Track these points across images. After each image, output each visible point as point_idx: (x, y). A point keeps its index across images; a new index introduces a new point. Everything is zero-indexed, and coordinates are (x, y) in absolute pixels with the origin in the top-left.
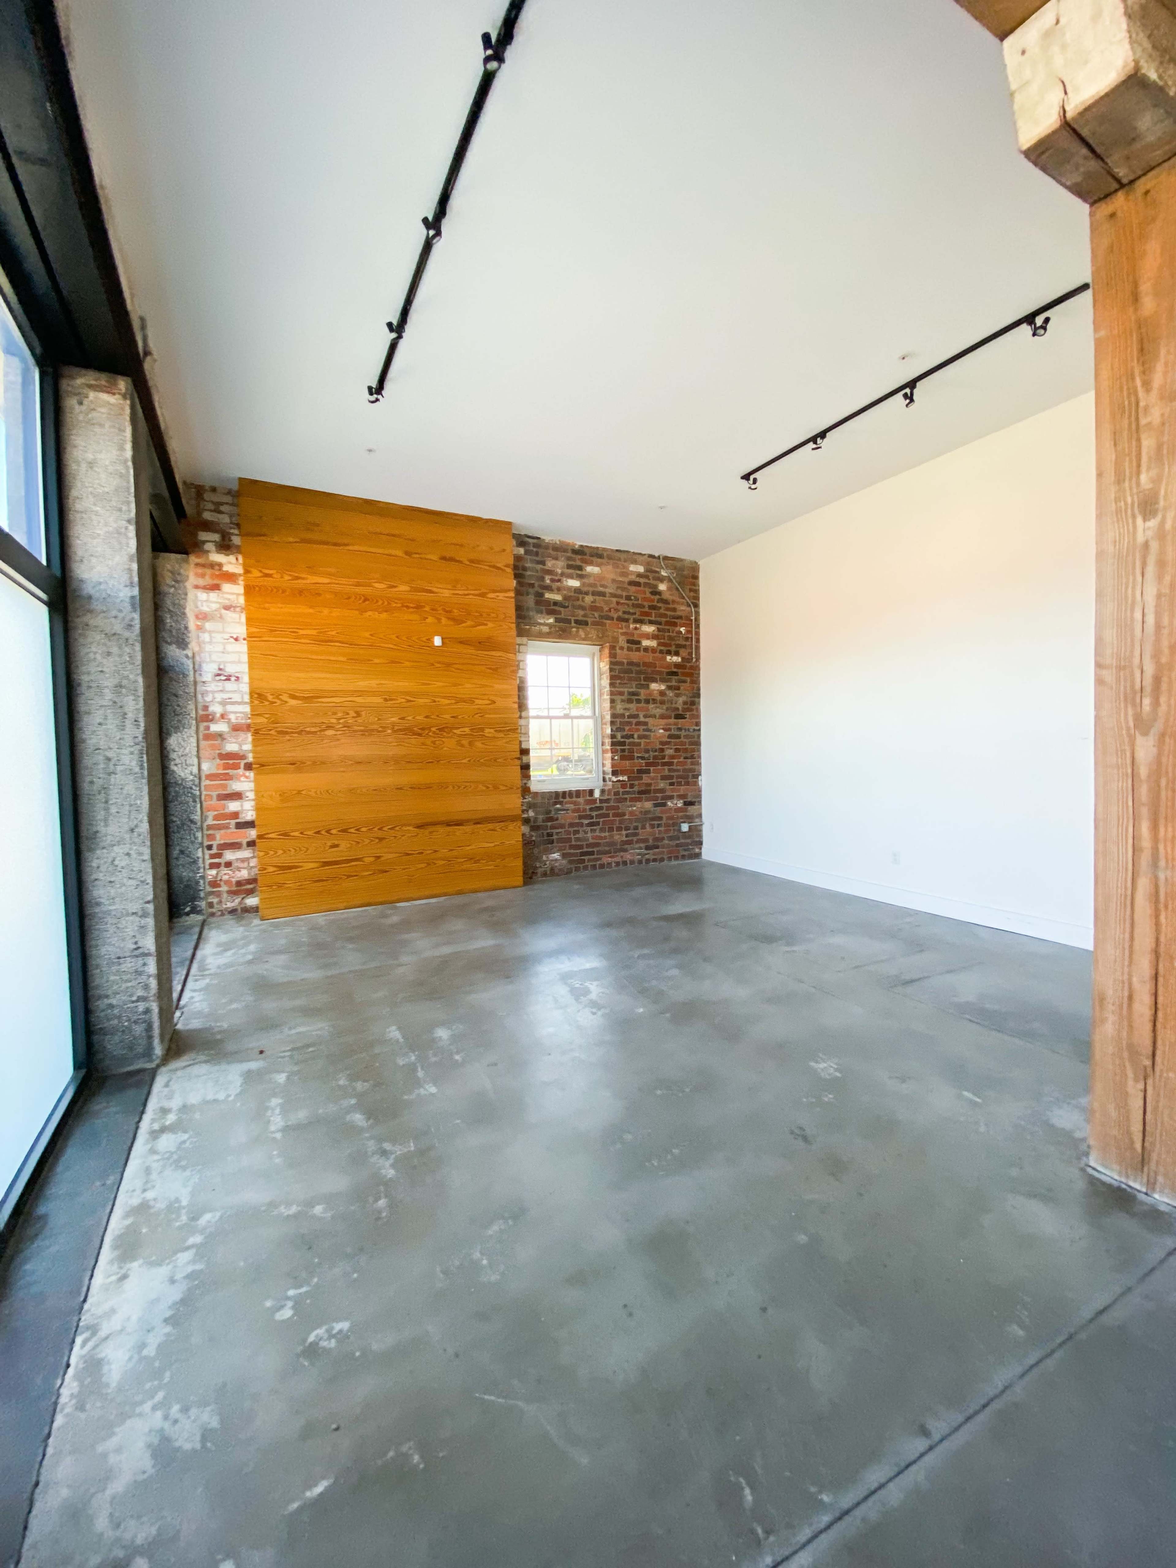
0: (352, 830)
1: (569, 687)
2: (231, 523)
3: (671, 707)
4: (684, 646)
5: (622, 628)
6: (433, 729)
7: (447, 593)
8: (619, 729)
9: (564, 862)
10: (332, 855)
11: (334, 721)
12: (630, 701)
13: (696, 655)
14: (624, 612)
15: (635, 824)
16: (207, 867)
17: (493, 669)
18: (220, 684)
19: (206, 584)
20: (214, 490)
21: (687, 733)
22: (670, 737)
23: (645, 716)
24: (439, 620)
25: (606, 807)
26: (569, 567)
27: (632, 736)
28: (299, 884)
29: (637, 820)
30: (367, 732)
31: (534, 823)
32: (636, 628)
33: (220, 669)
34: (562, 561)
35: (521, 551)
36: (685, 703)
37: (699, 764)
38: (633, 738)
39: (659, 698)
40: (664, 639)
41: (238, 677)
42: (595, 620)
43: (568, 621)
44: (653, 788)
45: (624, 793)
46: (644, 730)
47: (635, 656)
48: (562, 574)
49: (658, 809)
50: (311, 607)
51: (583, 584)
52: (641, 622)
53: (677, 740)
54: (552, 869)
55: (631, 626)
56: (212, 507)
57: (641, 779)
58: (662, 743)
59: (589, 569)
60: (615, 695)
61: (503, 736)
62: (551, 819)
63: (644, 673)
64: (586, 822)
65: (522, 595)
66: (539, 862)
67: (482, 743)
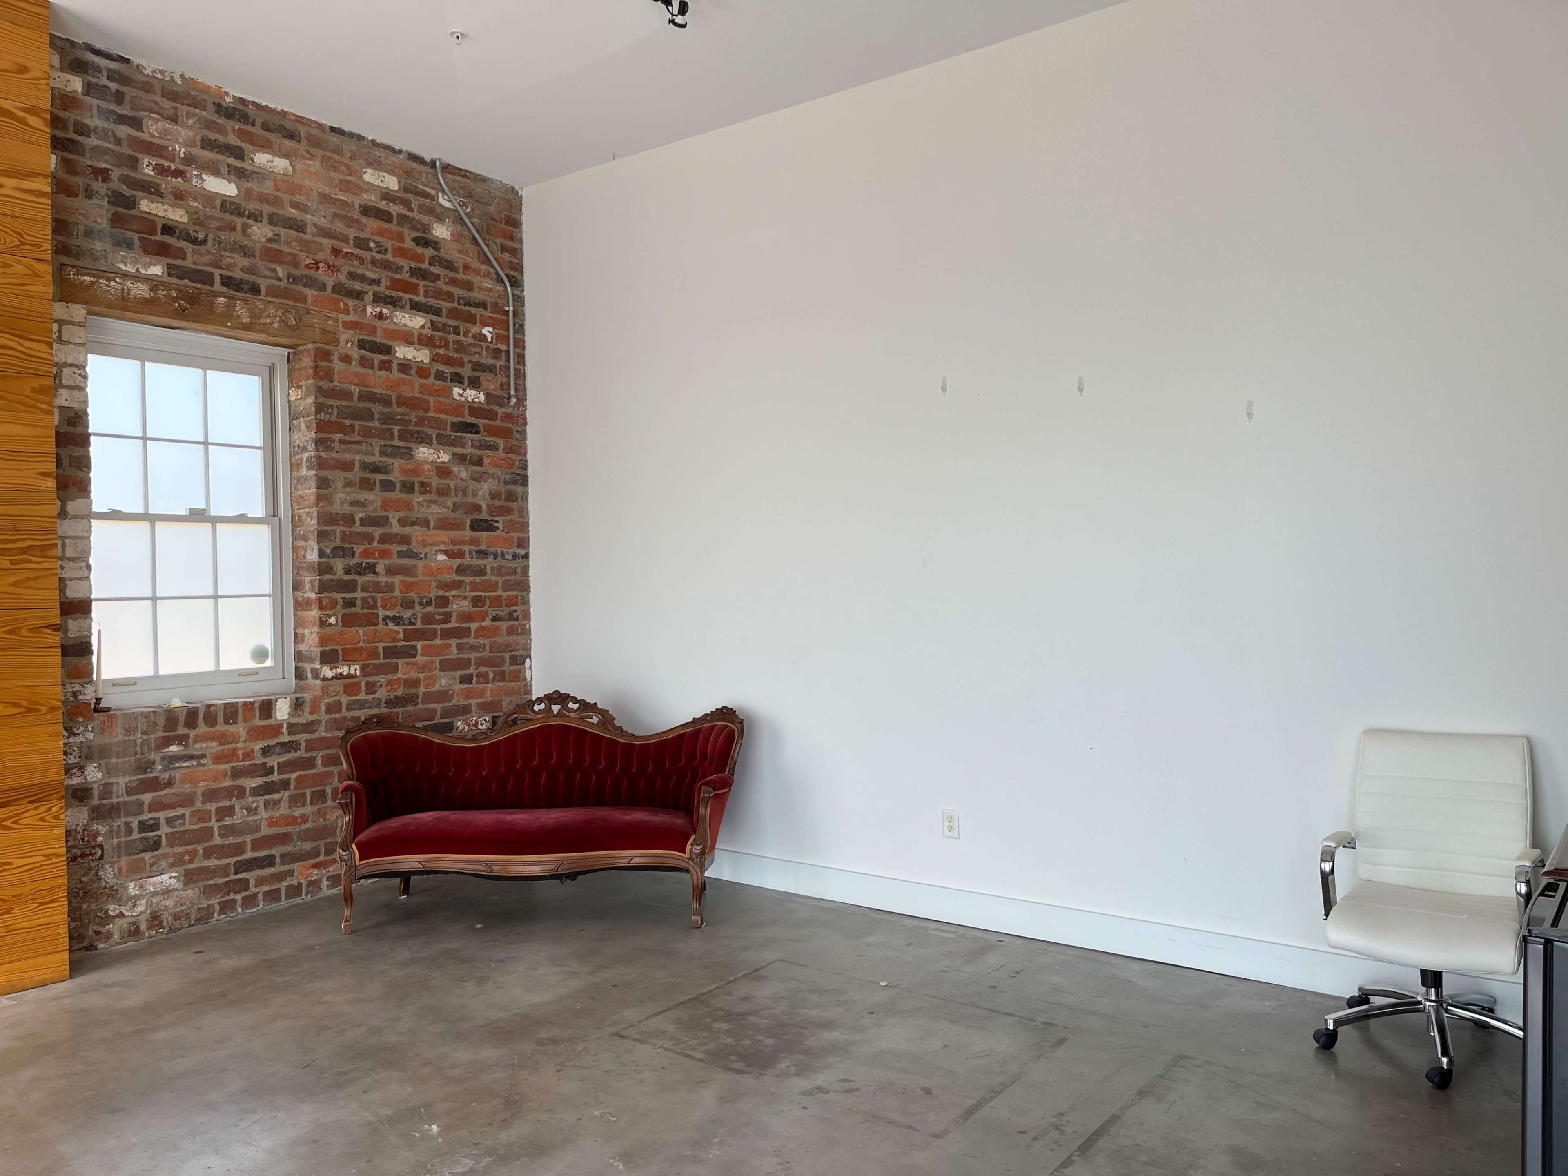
1: (206, 444)
3: (464, 504)
4: (491, 369)
5: (346, 312)
8: (340, 552)
9: (191, 893)
12: (366, 485)
13: (516, 390)
14: (351, 276)
21: (500, 562)
22: (461, 570)
23: (403, 522)
25: (308, 741)
26: (207, 144)
27: (371, 569)
31: (101, 798)
32: (380, 316)
34: (190, 127)
35: (76, 84)
36: (494, 495)
37: (527, 632)
38: (375, 573)
39: (435, 481)
40: (446, 346)
42: (276, 283)
43: (207, 279)
44: (422, 689)
45: (351, 706)
46: (401, 555)
47: (380, 381)
48: (189, 160)
51: (247, 194)
52: (393, 302)
53: (478, 579)
54: (155, 918)
55: (369, 310)
57: (395, 669)
58: (445, 586)
59: (262, 159)
60: (332, 468)
62: (153, 785)
63: (401, 422)
64: (252, 783)
65: (72, 193)
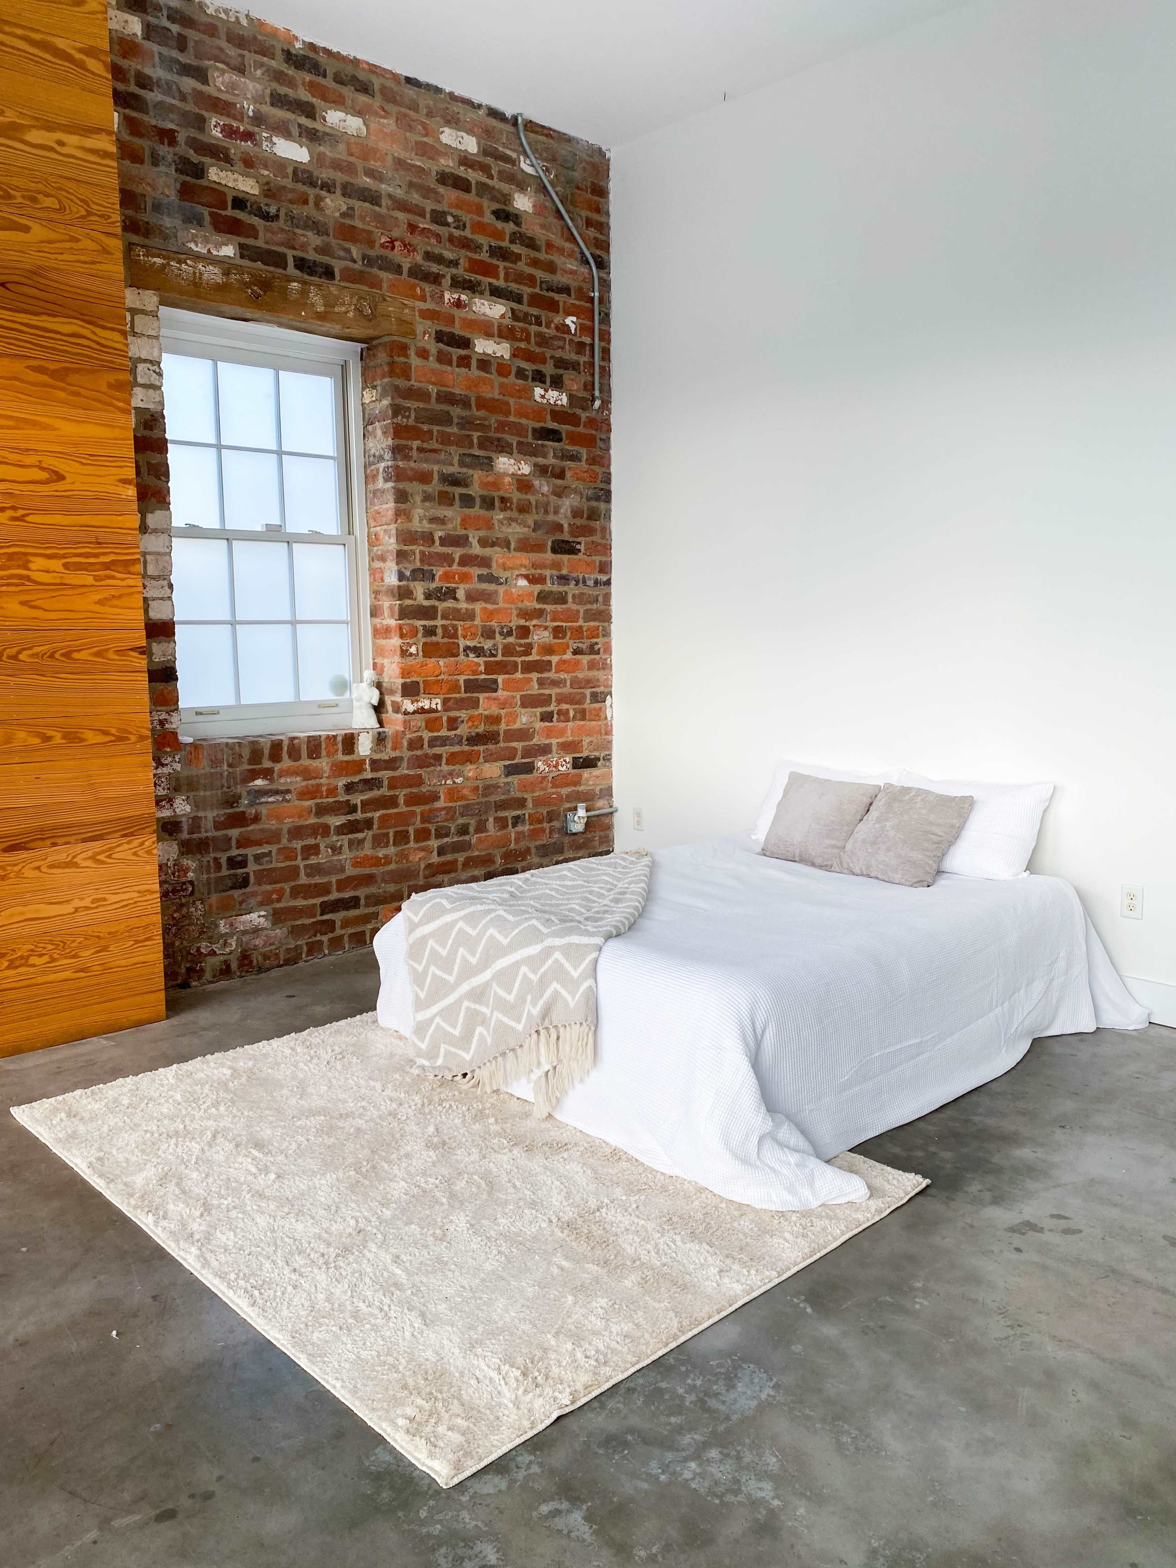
3: (545, 522)
4: (574, 366)
5: (423, 299)
8: (420, 574)
9: (279, 932)
12: (445, 499)
13: (601, 391)
14: (428, 256)
15: (461, 821)
17: (51, 374)
21: (581, 589)
22: (542, 597)
23: (483, 543)
25: (391, 779)
26: (278, 100)
27: (451, 594)
29: (466, 810)
31: (191, 832)
32: (458, 304)
34: (258, 80)
35: (135, 26)
36: (576, 513)
37: (606, 667)
38: (455, 598)
39: (516, 496)
40: (527, 340)
42: (351, 265)
43: (279, 260)
44: (503, 726)
45: (433, 742)
46: (481, 578)
47: (458, 380)
48: (258, 119)
49: (515, 779)
51: (318, 159)
52: (472, 287)
53: (559, 607)
54: (245, 958)
55: (447, 296)
57: (475, 704)
58: (526, 614)
59: (334, 117)
60: (410, 480)
61: (90, 580)
62: (239, 820)
63: (479, 427)
64: (336, 821)
65: (139, 158)
66: (210, 940)
67: (23, 603)
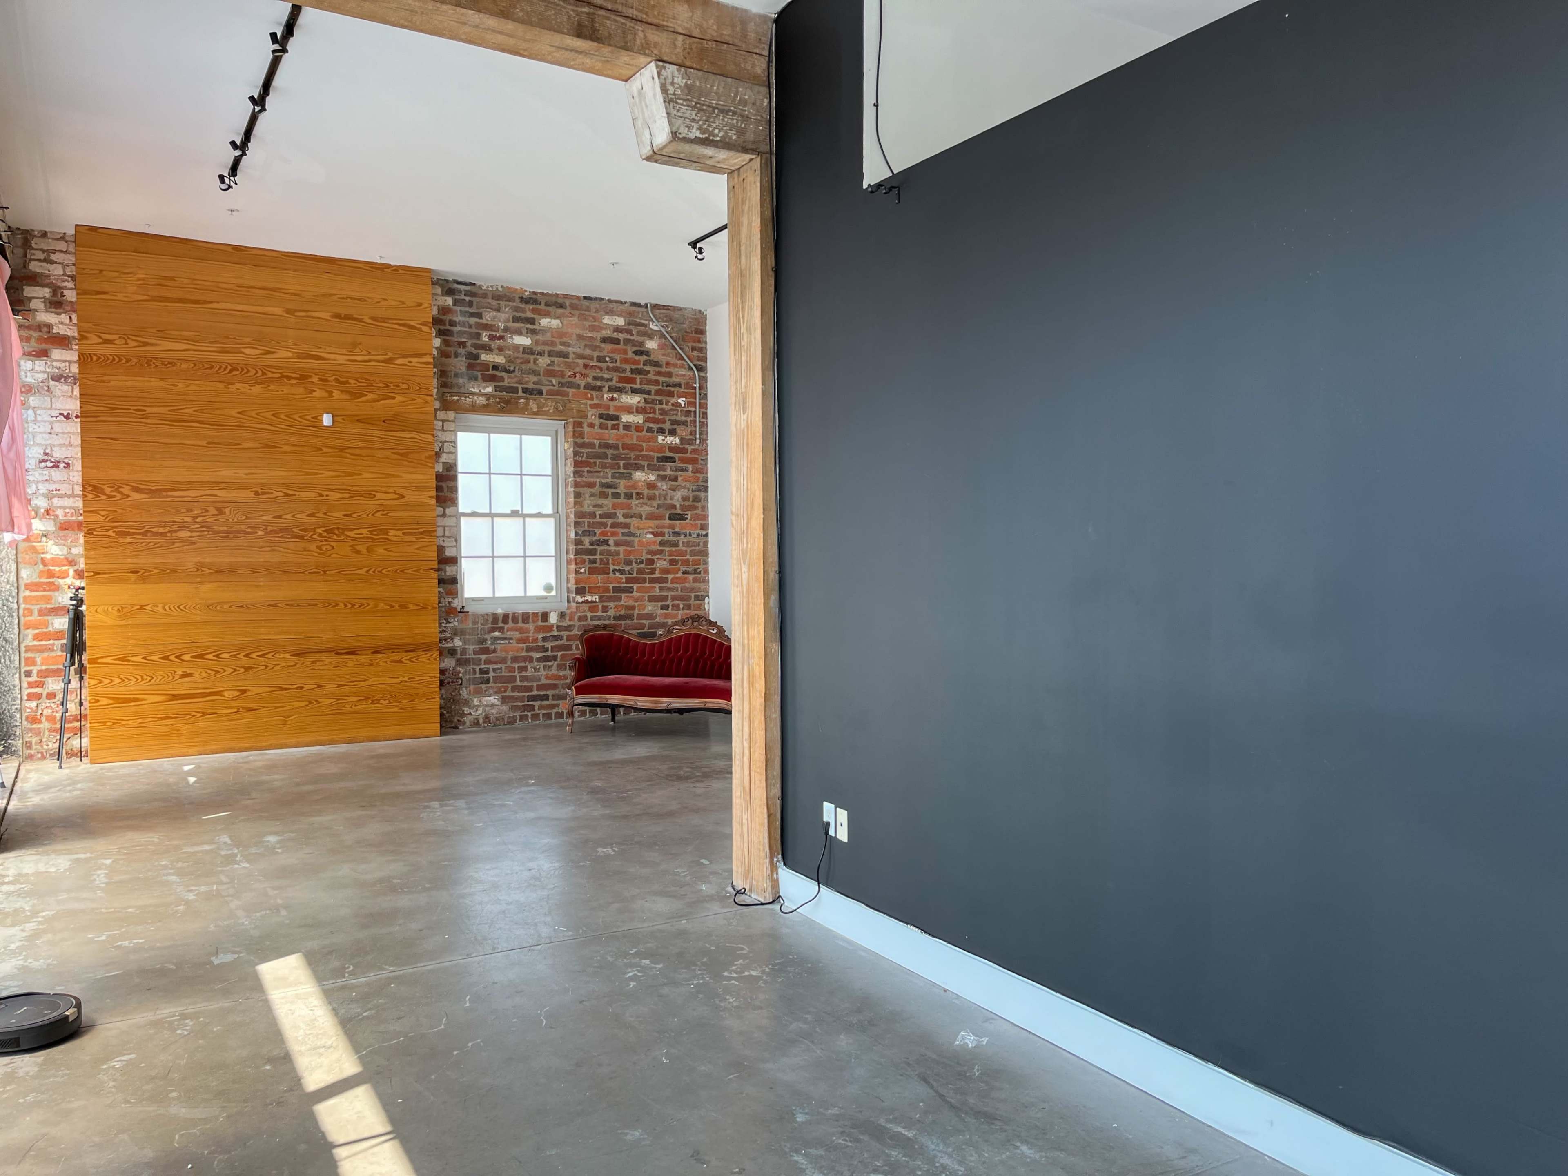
0: (210, 656)
1: (521, 475)
2: (65, 275)
3: (665, 504)
4: (684, 423)
5: (592, 399)
6: (319, 531)
7: (341, 359)
8: (586, 533)
9: (505, 708)
10: (182, 686)
11: (189, 520)
12: (603, 495)
13: (700, 434)
14: (595, 378)
16: (25, 698)
17: (402, 455)
18: (46, 472)
19: (31, 349)
20: (44, 235)
21: (688, 538)
22: (662, 543)
23: (625, 516)
24: (330, 393)
25: (567, 636)
26: (516, 320)
27: (606, 542)
28: (140, 721)
30: (232, 533)
31: (461, 655)
32: (612, 399)
33: (46, 454)
34: (507, 313)
35: (449, 301)
36: (684, 499)
37: (706, 581)
38: (608, 545)
39: (646, 492)
40: (654, 412)
41: (68, 464)
42: (552, 388)
43: (514, 390)
44: (636, 611)
45: (593, 618)
46: (624, 534)
47: (611, 436)
48: (506, 330)
50: (162, 379)
51: (537, 343)
52: (620, 390)
53: (674, 549)
54: (487, 718)
55: (606, 396)
56: (42, 256)
57: (620, 599)
58: (650, 552)
59: (545, 322)
60: (583, 486)
61: (414, 539)
62: (486, 651)
63: (624, 458)
64: (537, 655)
65: (448, 356)
66: (470, 707)
67: (386, 550)
